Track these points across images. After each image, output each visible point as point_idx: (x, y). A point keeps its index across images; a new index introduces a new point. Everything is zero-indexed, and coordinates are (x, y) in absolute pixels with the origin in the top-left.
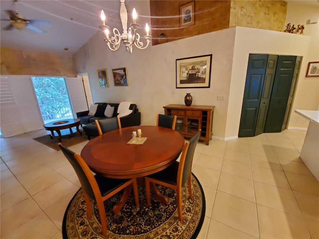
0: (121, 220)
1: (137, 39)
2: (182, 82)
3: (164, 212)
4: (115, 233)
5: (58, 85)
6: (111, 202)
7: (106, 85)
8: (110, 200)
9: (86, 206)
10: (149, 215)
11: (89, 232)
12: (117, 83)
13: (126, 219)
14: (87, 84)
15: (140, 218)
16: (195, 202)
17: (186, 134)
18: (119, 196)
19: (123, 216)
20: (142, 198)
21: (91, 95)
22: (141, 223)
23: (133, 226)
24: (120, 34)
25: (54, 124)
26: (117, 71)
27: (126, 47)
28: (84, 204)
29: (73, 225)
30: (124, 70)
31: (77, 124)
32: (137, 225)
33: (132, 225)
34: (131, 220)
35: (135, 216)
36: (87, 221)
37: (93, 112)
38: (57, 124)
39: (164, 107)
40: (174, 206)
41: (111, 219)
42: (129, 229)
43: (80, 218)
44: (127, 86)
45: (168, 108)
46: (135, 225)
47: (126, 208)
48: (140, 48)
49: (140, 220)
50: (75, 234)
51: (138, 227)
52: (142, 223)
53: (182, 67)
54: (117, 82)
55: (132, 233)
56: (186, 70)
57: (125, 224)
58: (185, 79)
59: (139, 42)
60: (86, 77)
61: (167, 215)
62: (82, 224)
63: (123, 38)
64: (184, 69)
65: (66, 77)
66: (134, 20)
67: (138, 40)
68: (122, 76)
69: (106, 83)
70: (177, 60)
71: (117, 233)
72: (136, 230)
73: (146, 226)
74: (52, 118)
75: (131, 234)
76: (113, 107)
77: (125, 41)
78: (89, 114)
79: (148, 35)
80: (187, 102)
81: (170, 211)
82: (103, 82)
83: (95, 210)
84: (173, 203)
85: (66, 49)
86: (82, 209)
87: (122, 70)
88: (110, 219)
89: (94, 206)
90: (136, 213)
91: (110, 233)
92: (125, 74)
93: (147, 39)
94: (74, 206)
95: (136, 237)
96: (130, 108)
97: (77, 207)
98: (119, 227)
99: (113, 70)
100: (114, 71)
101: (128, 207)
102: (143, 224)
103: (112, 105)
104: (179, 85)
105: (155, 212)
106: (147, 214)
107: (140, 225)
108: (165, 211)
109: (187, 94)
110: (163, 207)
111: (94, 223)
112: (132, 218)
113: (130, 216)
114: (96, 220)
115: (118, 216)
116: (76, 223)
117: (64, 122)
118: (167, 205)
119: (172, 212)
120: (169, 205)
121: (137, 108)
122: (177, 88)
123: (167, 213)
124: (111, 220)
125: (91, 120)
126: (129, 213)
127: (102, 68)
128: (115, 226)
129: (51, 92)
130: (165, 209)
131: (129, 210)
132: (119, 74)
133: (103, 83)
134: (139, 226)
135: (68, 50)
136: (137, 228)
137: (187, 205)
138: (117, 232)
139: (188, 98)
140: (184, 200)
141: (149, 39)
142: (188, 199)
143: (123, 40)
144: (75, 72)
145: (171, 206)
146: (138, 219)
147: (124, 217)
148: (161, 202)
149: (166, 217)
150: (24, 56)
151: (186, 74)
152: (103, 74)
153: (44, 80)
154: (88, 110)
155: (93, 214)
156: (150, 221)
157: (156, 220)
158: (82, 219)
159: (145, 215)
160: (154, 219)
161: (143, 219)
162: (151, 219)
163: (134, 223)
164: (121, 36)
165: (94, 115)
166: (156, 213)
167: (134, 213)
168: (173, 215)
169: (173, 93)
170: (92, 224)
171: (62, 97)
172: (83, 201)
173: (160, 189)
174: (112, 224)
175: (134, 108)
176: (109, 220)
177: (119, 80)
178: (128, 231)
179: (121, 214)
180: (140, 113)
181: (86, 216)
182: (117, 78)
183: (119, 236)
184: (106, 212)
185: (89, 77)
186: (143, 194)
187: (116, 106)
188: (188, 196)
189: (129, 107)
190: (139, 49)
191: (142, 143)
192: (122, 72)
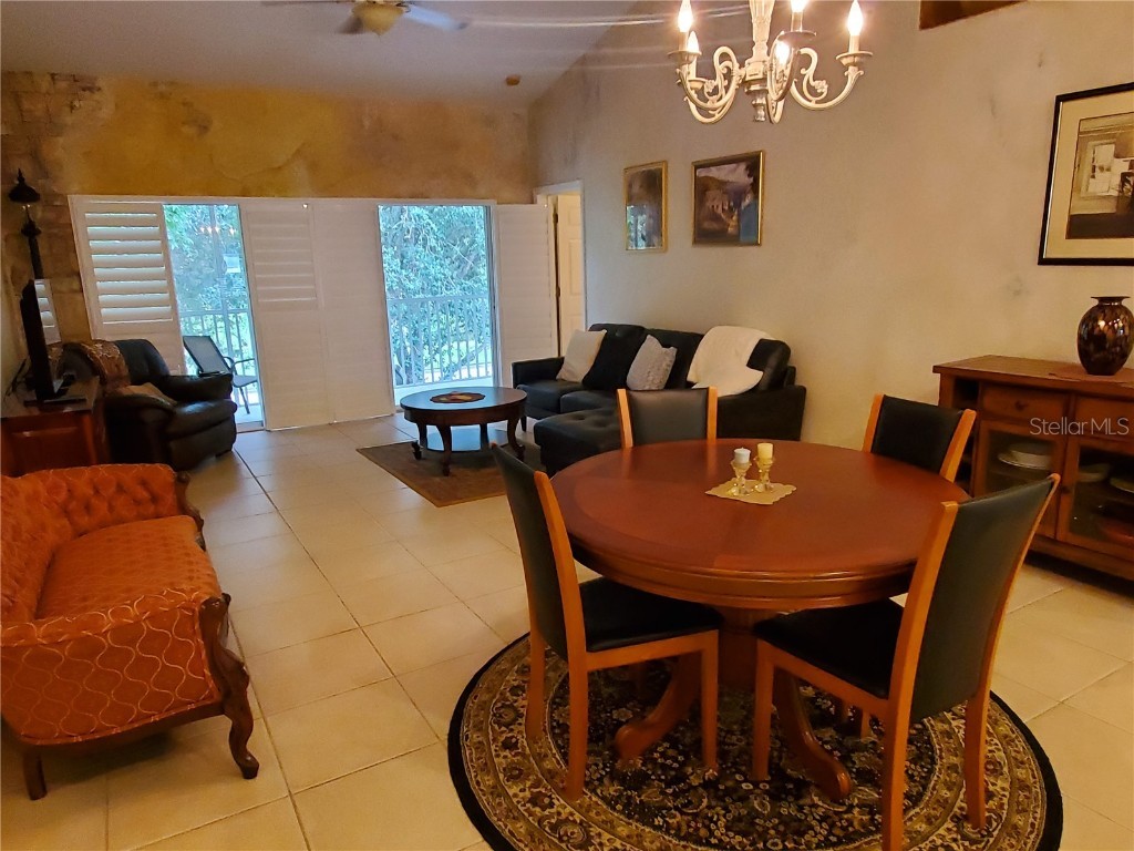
0: (640, 781)
1: (803, 71)
2: (1081, 226)
3: (820, 822)
4: (614, 809)
5: (451, 234)
6: (611, 717)
7: (655, 240)
8: (611, 712)
9: (525, 703)
10: (754, 807)
11: (529, 775)
12: (709, 233)
13: (659, 787)
14: (571, 232)
15: (714, 803)
16: (991, 840)
17: (1060, 537)
18: (643, 710)
19: (650, 772)
20: (733, 745)
21: (579, 285)
22: (713, 817)
23: (682, 813)
24: (737, 65)
25: (436, 399)
26: (714, 172)
27: (755, 106)
28: (518, 695)
29: (480, 739)
30: (752, 163)
31: (510, 412)
32: (695, 816)
33: (676, 808)
34: (675, 795)
35: (695, 788)
36: (525, 743)
37: (578, 367)
38: (444, 399)
39: (936, 369)
40: (872, 819)
41: (605, 766)
42: (663, 817)
43: (503, 729)
44: (757, 244)
45: (961, 374)
46: (688, 814)
47: (663, 755)
48: (812, 105)
49: (709, 807)
50: (486, 764)
51: (700, 825)
52: (718, 820)
53: (1095, 138)
54: (706, 225)
55: (673, 832)
56: (1117, 156)
57: (651, 795)
58: (1108, 208)
59: (812, 83)
60: (570, 202)
61: (830, 833)
62: (509, 745)
63: (748, 78)
64: (1105, 153)
65: (492, 203)
66: (796, 15)
67: (809, 73)
68: (738, 195)
69: (656, 233)
70: (1061, 99)
71: (622, 812)
72: (691, 830)
73: (731, 834)
74: (405, 381)
75: (667, 833)
76: (672, 351)
77: (753, 88)
78: (562, 374)
79: (853, 49)
80: (1092, 347)
81: (851, 829)
82: (642, 223)
83: (555, 724)
84: (871, 807)
85: (513, 81)
86: (511, 706)
87: (743, 167)
88: (601, 765)
89: (552, 712)
90: (702, 781)
91: (596, 803)
92: (755, 186)
93: (848, 65)
94: (489, 690)
95: (684, 847)
96: (755, 361)
97: (498, 696)
98: (629, 798)
99: (698, 166)
100: (702, 173)
101: (671, 752)
102: (722, 823)
103: (666, 338)
104: (1060, 246)
105: (781, 806)
106: (744, 798)
107: (707, 822)
108: (824, 819)
109: (1102, 300)
110: (820, 803)
111: (546, 756)
112: (683, 792)
113: (677, 784)
114: (554, 751)
115: (631, 766)
116: (491, 738)
117: (470, 398)
118: (843, 804)
119: (855, 832)
120: (851, 807)
121: (793, 362)
122: (1043, 262)
123: (832, 825)
124: (603, 769)
125: (568, 400)
126: (673, 773)
127: (646, 158)
128: (615, 791)
129: (422, 266)
130: (830, 813)
131: (676, 765)
132: (721, 184)
133: (639, 227)
134: (703, 823)
135: (519, 85)
136: (693, 824)
137: (942, 837)
138: (619, 807)
139: (1102, 324)
140: (936, 818)
141: (854, 64)
142: (958, 820)
143: (745, 83)
144: (530, 179)
145: (860, 813)
146: (705, 801)
147: (653, 777)
148: (817, 786)
149: (826, 838)
150: (367, 123)
151: (1117, 180)
152: (648, 186)
153: (406, 215)
154: (555, 356)
155: (545, 730)
156: (753, 824)
157: (778, 832)
158: (510, 734)
159: (734, 801)
160: (769, 824)
161: (727, 810)
162: (757, 821)
163: (685, 806)
164: (742, 72)
165: (580, 378)
166: (784, 811)
167: (692, 778)
168: (860, 845)
169: (1017, 293)
170: (541, 758)
171: (457, 291)
172: (516, 683)
173: (827, 743)
174: (606, 781)
175: (773, 361)
176: (597, 765)
177: (716, 218)
178: (658, 821)
179: (643, 765)
180: (803, 390)
181: (523, 728)
182: (709, 204)
183: (626, 820)
184: (590, 740)
185: (583, 200)
186: (743, 732)
187: (684, 345)
188: (961, 809)
189: (746, 356)
190: (808, 109)
191: (769, 500)
192: (738, 175)
